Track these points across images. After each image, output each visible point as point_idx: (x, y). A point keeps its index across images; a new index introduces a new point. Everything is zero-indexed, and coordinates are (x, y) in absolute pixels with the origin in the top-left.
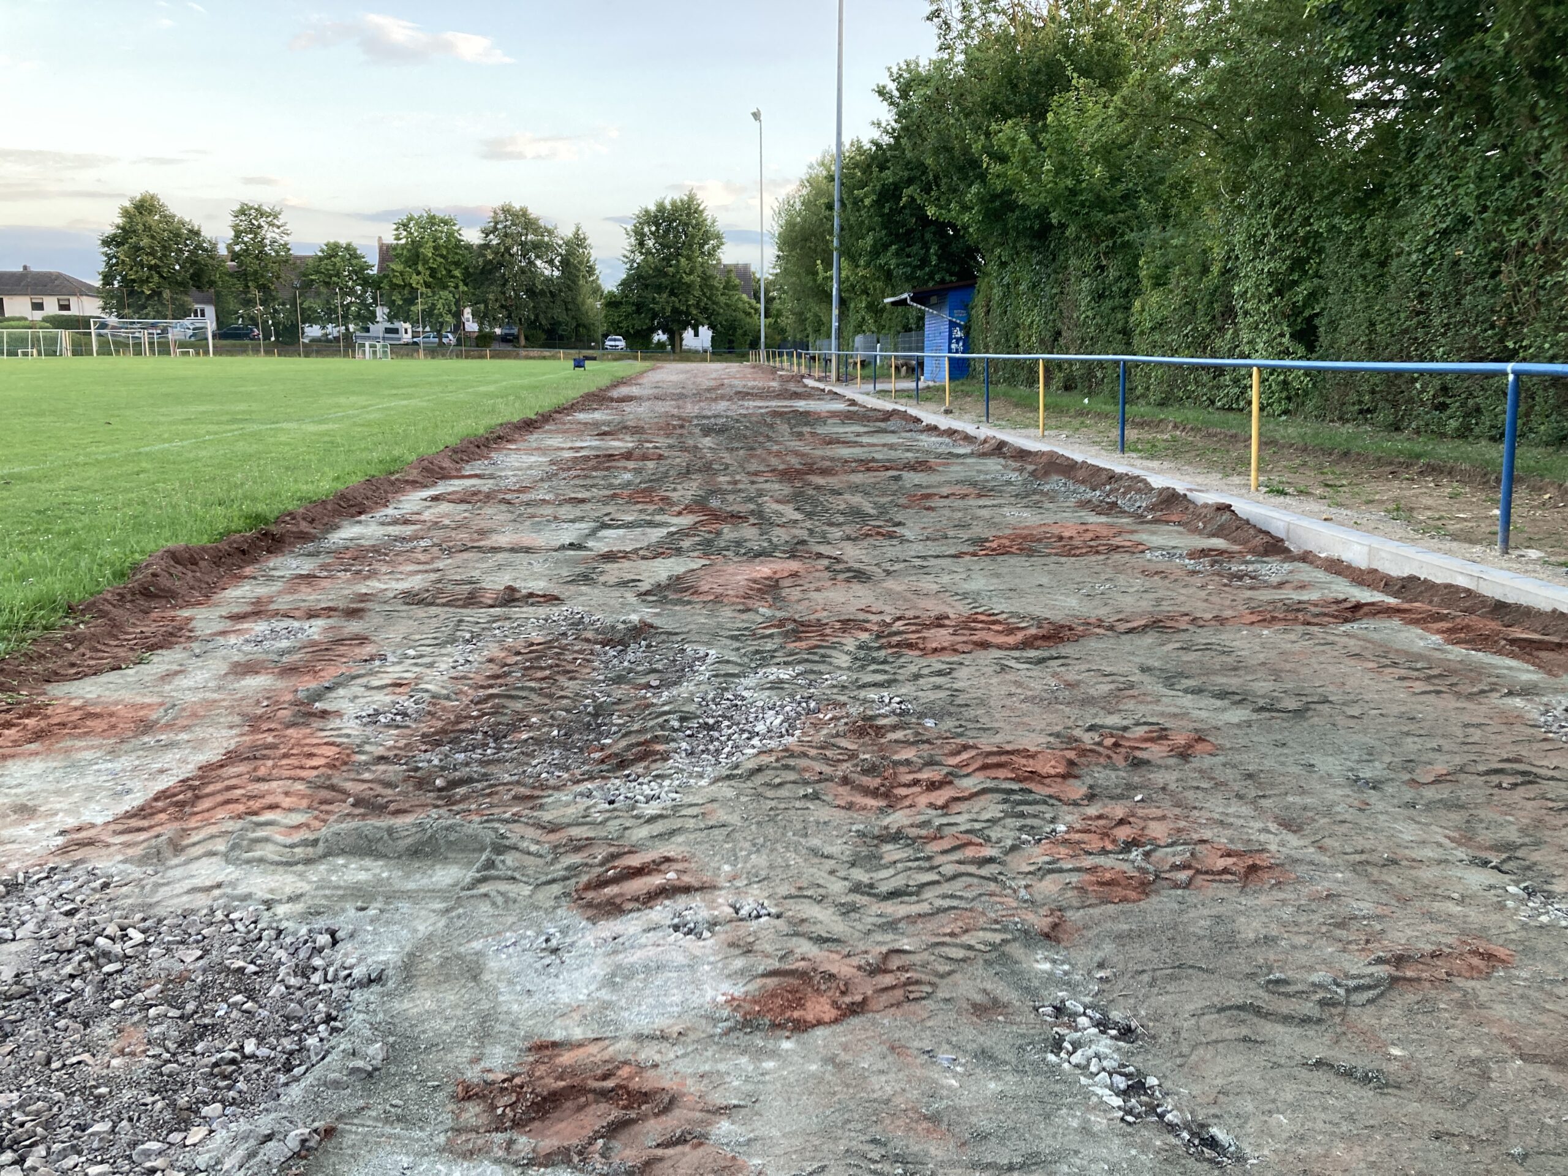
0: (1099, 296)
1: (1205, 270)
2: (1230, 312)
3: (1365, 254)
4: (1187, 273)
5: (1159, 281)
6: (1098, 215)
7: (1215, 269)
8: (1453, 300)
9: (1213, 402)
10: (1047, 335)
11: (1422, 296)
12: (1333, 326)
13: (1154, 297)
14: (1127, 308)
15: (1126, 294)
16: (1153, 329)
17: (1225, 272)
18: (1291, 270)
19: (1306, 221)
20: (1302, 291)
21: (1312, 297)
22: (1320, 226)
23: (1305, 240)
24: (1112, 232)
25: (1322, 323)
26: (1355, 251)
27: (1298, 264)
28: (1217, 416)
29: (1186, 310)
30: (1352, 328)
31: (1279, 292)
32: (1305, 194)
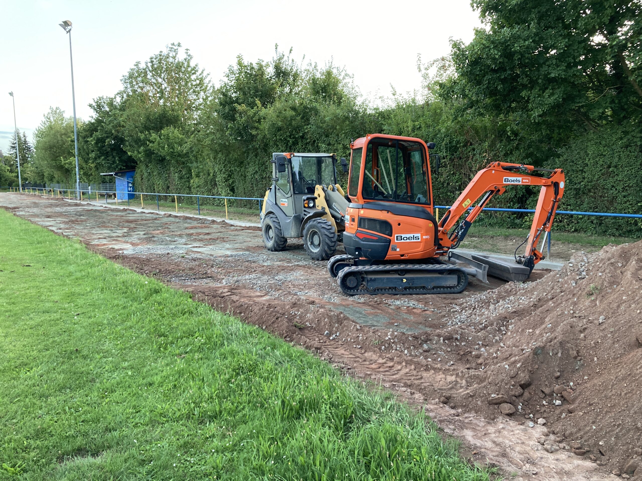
0: (181, 178)
1: (209, 175)
2: (215, 184)
3: (242, 175)
4: (204, 175)
5: (198, 176)
6: (179, 158)
7: (211, 175)
8: (257, 185)
9: (214, 204)
10: (165, 187)
11: (252, 184)
12: (237, 188)
13: (197, 180)
14: (189, 182)
15: (188, 178)
16: (197, 187)
17: (213, 175)
18: (228, 177)
19: (230, 167)
20: (231, 181)
21: (233, 182)
22: (233, 169)
23: (230, 171)
24: (183, 163)
25: (235, 188)
26: (240, 174)
27: (230, 176)
28: (216, 207)
29: (205, 183)
30: (241, 190)
31: (226, 181)
32: (229, 162)
